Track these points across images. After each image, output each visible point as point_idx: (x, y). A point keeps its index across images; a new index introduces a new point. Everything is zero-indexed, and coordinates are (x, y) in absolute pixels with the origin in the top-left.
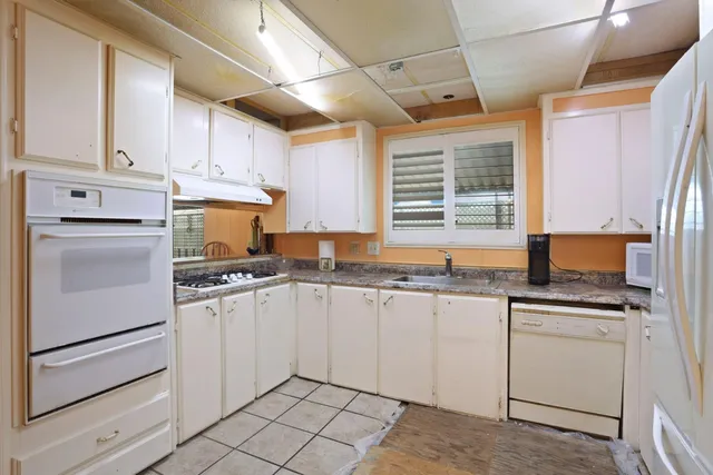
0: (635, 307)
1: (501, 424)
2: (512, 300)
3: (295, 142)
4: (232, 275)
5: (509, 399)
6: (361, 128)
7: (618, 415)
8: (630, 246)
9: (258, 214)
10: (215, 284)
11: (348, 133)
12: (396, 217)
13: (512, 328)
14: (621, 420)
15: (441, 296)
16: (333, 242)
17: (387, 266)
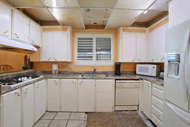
0: (142, 79)
1: (113, 113)
2: (116, 80)
3: (44, 30)
4: (23, 78)
5: (115, 106)
6: (69, 28)
7: (138, 105)
8: (137, 65)
9: (26, 54)
10: (17, 83)
11: (65, 30)
12: (78, 57)
13: (116, 87)
14: (138, 106)
15: (97, 80)
16: (57, 65)
17: (75, 72)
